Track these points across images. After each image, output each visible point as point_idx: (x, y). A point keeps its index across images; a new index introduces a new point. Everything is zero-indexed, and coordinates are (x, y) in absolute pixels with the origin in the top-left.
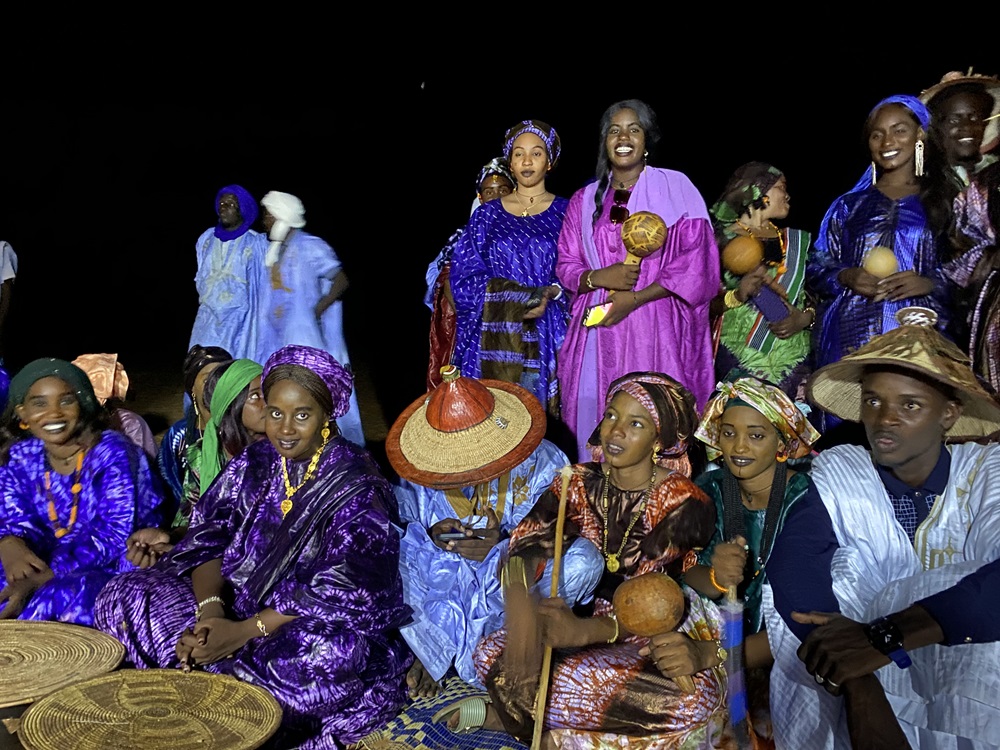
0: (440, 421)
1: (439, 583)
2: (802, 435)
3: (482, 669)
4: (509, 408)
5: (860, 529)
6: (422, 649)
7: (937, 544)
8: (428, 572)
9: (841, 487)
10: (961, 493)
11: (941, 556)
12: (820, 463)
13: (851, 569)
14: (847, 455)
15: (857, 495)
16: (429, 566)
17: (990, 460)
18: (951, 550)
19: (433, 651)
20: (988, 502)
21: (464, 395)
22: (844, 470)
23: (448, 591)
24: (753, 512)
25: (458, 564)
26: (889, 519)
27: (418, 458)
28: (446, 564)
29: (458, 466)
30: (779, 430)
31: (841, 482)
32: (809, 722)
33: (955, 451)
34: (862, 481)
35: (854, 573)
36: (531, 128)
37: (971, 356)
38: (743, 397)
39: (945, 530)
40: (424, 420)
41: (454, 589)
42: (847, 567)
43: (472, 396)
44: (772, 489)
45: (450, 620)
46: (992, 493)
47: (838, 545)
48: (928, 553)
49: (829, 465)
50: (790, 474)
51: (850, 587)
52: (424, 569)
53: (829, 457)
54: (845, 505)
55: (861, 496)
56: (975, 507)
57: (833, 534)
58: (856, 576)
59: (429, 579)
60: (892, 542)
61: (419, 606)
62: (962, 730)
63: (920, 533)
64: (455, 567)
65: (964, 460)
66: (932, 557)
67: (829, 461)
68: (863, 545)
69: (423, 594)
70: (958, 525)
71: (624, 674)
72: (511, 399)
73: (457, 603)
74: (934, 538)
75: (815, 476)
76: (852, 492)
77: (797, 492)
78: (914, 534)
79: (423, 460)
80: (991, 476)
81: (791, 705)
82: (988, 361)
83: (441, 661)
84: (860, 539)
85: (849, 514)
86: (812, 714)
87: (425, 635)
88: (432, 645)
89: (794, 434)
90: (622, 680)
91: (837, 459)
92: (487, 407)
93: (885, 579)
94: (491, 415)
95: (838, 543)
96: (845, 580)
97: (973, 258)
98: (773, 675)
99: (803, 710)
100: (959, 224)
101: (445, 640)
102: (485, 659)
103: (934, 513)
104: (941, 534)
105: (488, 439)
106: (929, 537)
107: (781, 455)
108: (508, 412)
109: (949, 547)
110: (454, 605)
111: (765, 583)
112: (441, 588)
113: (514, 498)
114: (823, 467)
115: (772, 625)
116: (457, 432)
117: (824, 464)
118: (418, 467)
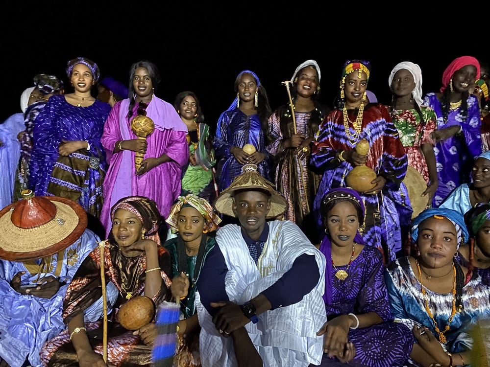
0: (21, 222)
1: (18, 314)
2: (214, 221)
3: (45, 360)
4: (65, 213)
5: (236, 261)
6: (7, 354)
7: (266, 265)
8: (10, 309)
9: (228, 243)
10: (274, 242)
11: (267, 269)
12: (219, 233)
13: (233, 280)
14: (230, 228)
15: (235, 246)
16: (11, 305)
17: (284, 228)
18: (271, 266)
19: (14, 354)
20: (284, 246)
21: (37, 207)
22: (229, 236)
23: (24, 318)
24: (191, 257)
25: (30, 301)
26: (248, 255)
27: (5, 244)
28: (23, 302)
29: (32, 248)
30: (205, 219)
31: (228, 241)
32: (217, 353)
33: (271, 224)
34: (237, 240)
35: (235, 282)
36: (83, 62)
37: (276, 185)
38: (190, 203)
39: (268, 258)
40: (10, 221)
41: (28, 316)
42: (231, 279)
43: (42, 207)
44: (200, 246)
45: (25, 334)
46: (285, 241)
47: (227, 270)
48: (263, 269)
49: (223, 234)
50: (208, 238)
51: (233, 288)
52: (8, 307)
53: (223, 230)
54: (230, 251)
55: (236, 247)
56: (279, 247)
57: (226, 265)
58: (235, 283)
59: (11, 312)
60: (249, 266)
61: (5, 329)
62: (275, 344)
63: (259, 260)
64: (28, 304)
65: (274, 227)
66: (264, 271)
67: (223, 232)
68: (238, 268)
69: (7, 322)
70: (273, 256)
71: (128, 348)
72: (66, 208)
73: (30, 324)
74: (265, 262)
75: (218, 239)
76: (233, 245)
77: (210, 246)
78: (257, 261)
79: (8, 245)
80: (285, 234)
81: (209, 348)
82: (283, 187)
83: (19, 359)
84: (237, 266)
85: (232, 255)
86: (218, 350)
87: (8, 346)
88: (13, 350)
89: (211, 220)
90: (127, 351)
91: (226, 231)
92: (51, 214)
93: (246, 283)
94: (54, 217)
95: (227, 269)
96: (231, 285)
97: (277, 144)
98: (201, 335)
99: (214, 349)
100: (270, 130)
101: (22, 347)
102: (48, 354)
103: (264, 251)
104: (267, 260)
105: (52, 231)
106: (263, 261)
107: (205, 230)
108: (64, 215)
109: (270, 265)
110: (28, 325)
111: (196, 291)
112: (19, 317)
113: (68, 261)
114: (221, 235)
115: (199, 311)
116: (32, 228)
117: (221, 234)
118: (5, 249)
